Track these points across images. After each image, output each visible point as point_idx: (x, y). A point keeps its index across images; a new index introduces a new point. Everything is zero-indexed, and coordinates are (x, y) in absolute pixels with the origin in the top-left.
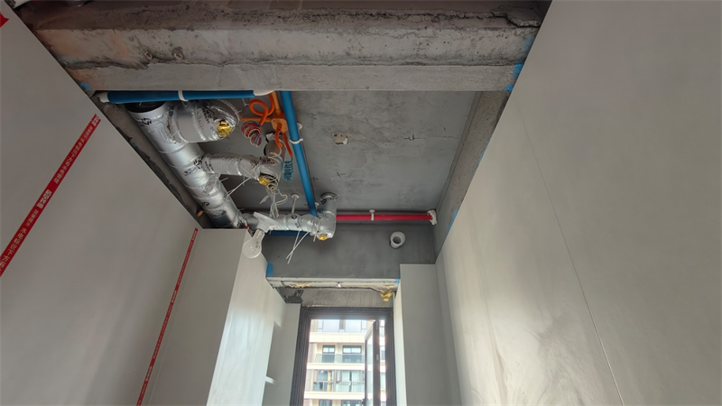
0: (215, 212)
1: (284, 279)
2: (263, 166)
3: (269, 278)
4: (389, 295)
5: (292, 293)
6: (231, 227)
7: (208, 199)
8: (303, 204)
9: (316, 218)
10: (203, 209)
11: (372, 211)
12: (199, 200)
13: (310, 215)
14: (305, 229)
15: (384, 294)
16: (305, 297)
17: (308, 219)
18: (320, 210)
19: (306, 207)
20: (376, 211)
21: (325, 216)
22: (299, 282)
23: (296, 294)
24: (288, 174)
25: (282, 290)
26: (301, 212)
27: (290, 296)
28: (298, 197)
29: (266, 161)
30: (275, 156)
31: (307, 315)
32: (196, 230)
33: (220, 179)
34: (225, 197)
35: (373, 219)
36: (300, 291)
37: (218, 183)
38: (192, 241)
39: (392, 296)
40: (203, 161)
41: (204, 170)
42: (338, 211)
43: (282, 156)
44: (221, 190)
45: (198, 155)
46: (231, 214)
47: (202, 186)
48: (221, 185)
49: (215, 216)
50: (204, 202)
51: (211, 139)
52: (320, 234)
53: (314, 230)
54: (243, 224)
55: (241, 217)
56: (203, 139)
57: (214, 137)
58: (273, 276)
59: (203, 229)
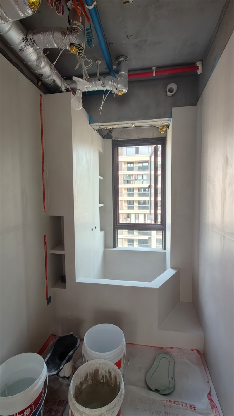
0: (48, 81)
1: (100, 124)
2: (71, 37)
3: (91, 124)
4: (164, 129)
5: (105, 133)
6: (61, 91)
7: (41, 71)
8: (104, 69)
9: (115, 79)
10: (40, 80)
11: (154, 68)
12: (36, 73)
13: (110, 77)
14: (108, 88)
15: (161, 129)
16: (114, 135)
17: (109, 80)
18: (117, 72)
19: (107, 70)
20: (157, 68)
21: (121, 76)
22: (109, 125)
23: (108, 133)
24: (89, 41)
25: (100, 131)
26: (104, 75)
27: (105, 134)
28: (100, 62)
29: (72, 31)
30: (78, 24)
31: (116, 145)
32: (41, 96)
33: (44, 53)
34: (51, 68)
35: (154, 75)
36: (110, 131)
37: (44, 57)
38: (41, 104)
39: (166, 130)
40: (29, 38)
41: (32, 47)
42: (129, 71)
43: (83, 23)
44: (47, 63)
45: (23, 33)
46: (59, 82)
47: (34, 61)
48: (46, 59)
49: (50, 84)
50: (40, 75)
51: (27, 14)
52: (118, 90)
53: (114, 88)
54: (68, 89)
55: (65, 84)
56: (22, 15)
58: (93, 123)
59: (45, 95)
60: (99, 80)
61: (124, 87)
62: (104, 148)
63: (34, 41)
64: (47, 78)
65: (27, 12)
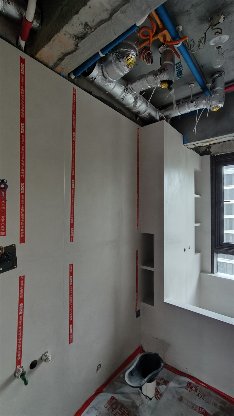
0: (145, 115)
1: (195, 143)
2: (161, 76)
3: (186, 145)
5: (202, 150)
7: (138, 109)
8: (199, 89)
9: (209, 96)
10: (138, 116)
13: (204, 96)
16: (213, 150)
18: (212, 88)
21: (216, 92)
23: (206, 149)
24: (179, 73)
28: (194, 85)
29: (162, 70)
30: (168, 63)
32: (138, 129)
33: (141, 95)
34: (147, 104)
36: (208, 147)
37: (140, 98)
38: (138, 135)
40: (128, 88)
44: (144, 101)
45: (124, 85)
46: (153, 113)
47: (132, 103)
49: (146, 118)
50: (137, 112)
51: (126, 73)
52: (213, 107)
53: (208, 106)
54: (162, 117)
55: (160, 113)
56: (122, 75)
57: (127, 70)
58: (188, 143)
59: (142, 127)
60: (192, 102)
61: (220, 102)
62: (202, 165)
63: (132, 89)
64: (144, 113)
65: (126, 71)
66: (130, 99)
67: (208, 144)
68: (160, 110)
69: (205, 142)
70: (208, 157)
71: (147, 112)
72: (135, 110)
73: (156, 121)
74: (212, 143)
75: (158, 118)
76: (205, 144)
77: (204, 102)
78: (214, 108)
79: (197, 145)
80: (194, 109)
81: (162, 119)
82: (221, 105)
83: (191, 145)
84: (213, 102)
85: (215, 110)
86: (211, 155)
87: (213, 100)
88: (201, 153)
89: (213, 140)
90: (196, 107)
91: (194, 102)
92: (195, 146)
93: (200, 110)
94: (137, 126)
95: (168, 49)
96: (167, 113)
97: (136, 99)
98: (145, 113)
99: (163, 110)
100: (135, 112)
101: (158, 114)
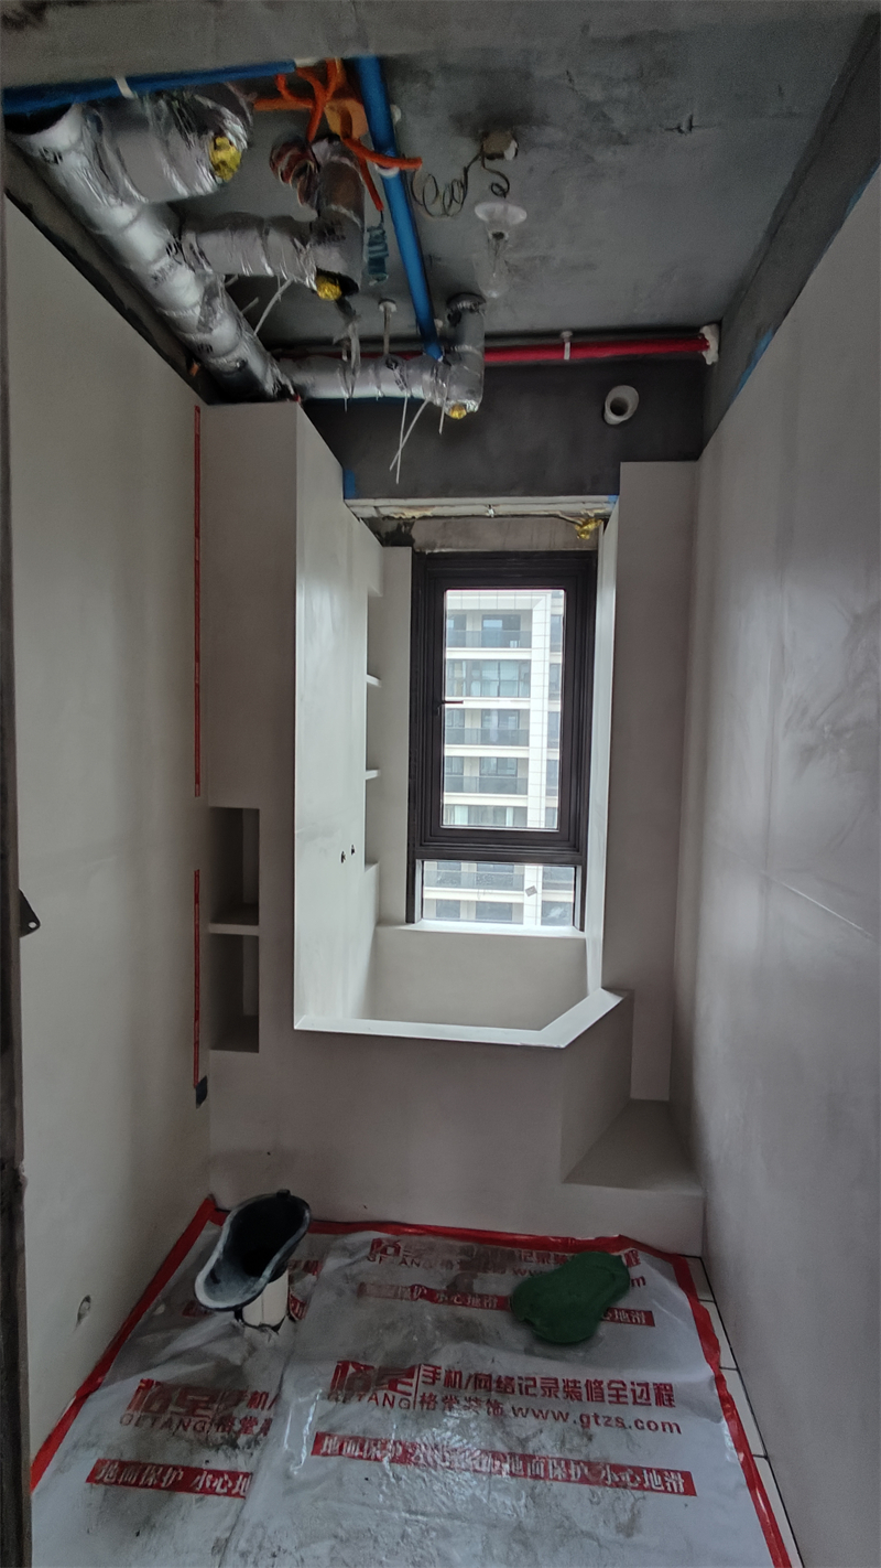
0: (227, 362)
1: (379, 502)
2: (320, 251)
3: (350, 502)
5: (394, 528)
6: (263, 397)
7: (207, 336)
9: (442, 366)
11: (566, 335)
13: (425, 362)
14: (420, 393)
15: (582, 526)
16: (418, 534)
17: (422, 370)
18: (449, 342)
19: (412, 330)
20: (578, 334)
21: (460, 358)
23: (399, 527)
24: (376, 263)
28: (394, 307)
29: (326, 233)
31: (436, 581)
32: (198, 409)
33: (226, 287)
35: (567, 356)
36: (409, 523)
37: (224, 300)
38: (197, 437)
39: (597, 530)
40: (185, 244)
41: (192, 268)
42: (486, 339)
44: (231, 313)
45: (169, 230)
47: (193, 308)
48: (230, 304)
49: (228, 374)
51: (200, 191)
52: (452, 402)
53: (437, 394)
54: (284, 388)
55: (277, 371)
56: (182, 191)
57: (206, 184)
58: (357, 497)
59: (209, 407)
60: (389, 366)
61: (472, 394)
62: (386, 579)
63: (202, 253)
64: (224, 356)
65: (201, 185)
66: (184, 290)
67: (417, 514)
68: (277, 358)
69: (410, 507)
70: (404, 555)
71: (236, 354)
72: (198, 337)
73: (261, 397)
74: (429, 513)
75: (269, 387)
76: (409, 514)
77: (427, 377)
78: (453, 408)
79: (385, 512)
80: (393, 390)
81: (282, 394)
82: (473, 405)
83: (368, 506)
84: (455, 390)
85: (456, 415)
86: (413, 550)
87: (455, 383)
88: (384, 536)
89: (433, 506)
90: (402, 389)
91: (397, 372)
92: (378, 512)
93: (415, 403)
94: (192, 397)
95: (347, 161)
96: (303, 378)
97: (209, 295)
98: (230, 358)
99: (289, 362)
100: (191, 342)
101: (269, 371)
